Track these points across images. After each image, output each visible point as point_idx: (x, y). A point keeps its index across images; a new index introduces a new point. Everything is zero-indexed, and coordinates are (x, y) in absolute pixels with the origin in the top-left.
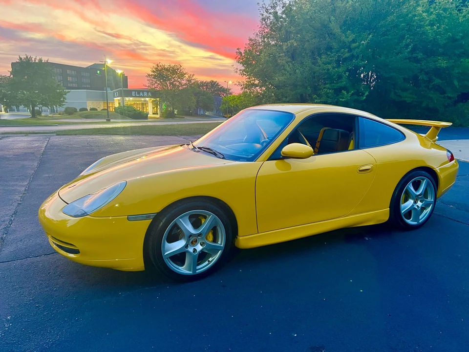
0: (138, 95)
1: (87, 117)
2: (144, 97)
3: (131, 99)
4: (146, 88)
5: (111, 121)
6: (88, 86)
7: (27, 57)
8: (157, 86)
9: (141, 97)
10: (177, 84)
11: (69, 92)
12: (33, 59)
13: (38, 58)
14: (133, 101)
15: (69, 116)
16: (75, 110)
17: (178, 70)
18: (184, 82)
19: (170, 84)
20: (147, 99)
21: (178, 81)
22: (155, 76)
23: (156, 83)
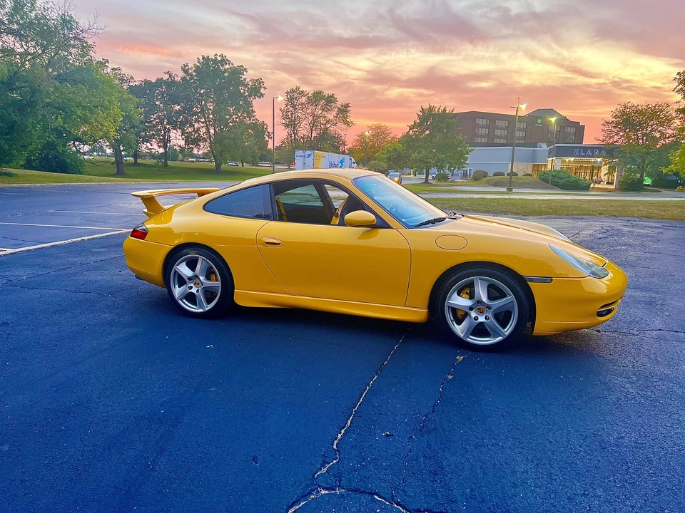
0: (583, 154)
1: (495, 185)
2: (593, 157)
3: (572, 159)
4: (598, 142)
5: (514, 190)
6: (520, 142)
7: (430, 107)
8: (619, 139)
9: (589, 156)
10: (658, 135)
11: (473, 150)
12: (437, 110)
13: (442, 108)
14: (574, 162)
15: (475, 183)
16: (485, 175)
17: (661, 111)
18: (670, 132)
19: (643, 135)
20: (599, 160)
21: (659, 131)
22: (618, 124)
23: (617, 134)
